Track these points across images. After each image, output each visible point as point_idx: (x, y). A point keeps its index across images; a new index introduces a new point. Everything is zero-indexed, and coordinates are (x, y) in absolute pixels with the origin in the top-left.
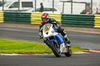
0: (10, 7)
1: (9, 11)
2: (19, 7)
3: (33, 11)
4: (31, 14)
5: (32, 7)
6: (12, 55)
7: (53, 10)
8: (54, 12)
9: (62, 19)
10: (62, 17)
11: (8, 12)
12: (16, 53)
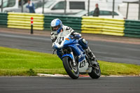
0: (53, 9)
1: (52, 13)
2: (65, 9)
3: (85, 15)
4: (81, 18)
5: (84, 9)
6: (55, 76)
7: (113, 14)
8: (115, 16)
9: (126, 28)
10: (125, 24)
11: (50, 15)
12: (60, 73)
